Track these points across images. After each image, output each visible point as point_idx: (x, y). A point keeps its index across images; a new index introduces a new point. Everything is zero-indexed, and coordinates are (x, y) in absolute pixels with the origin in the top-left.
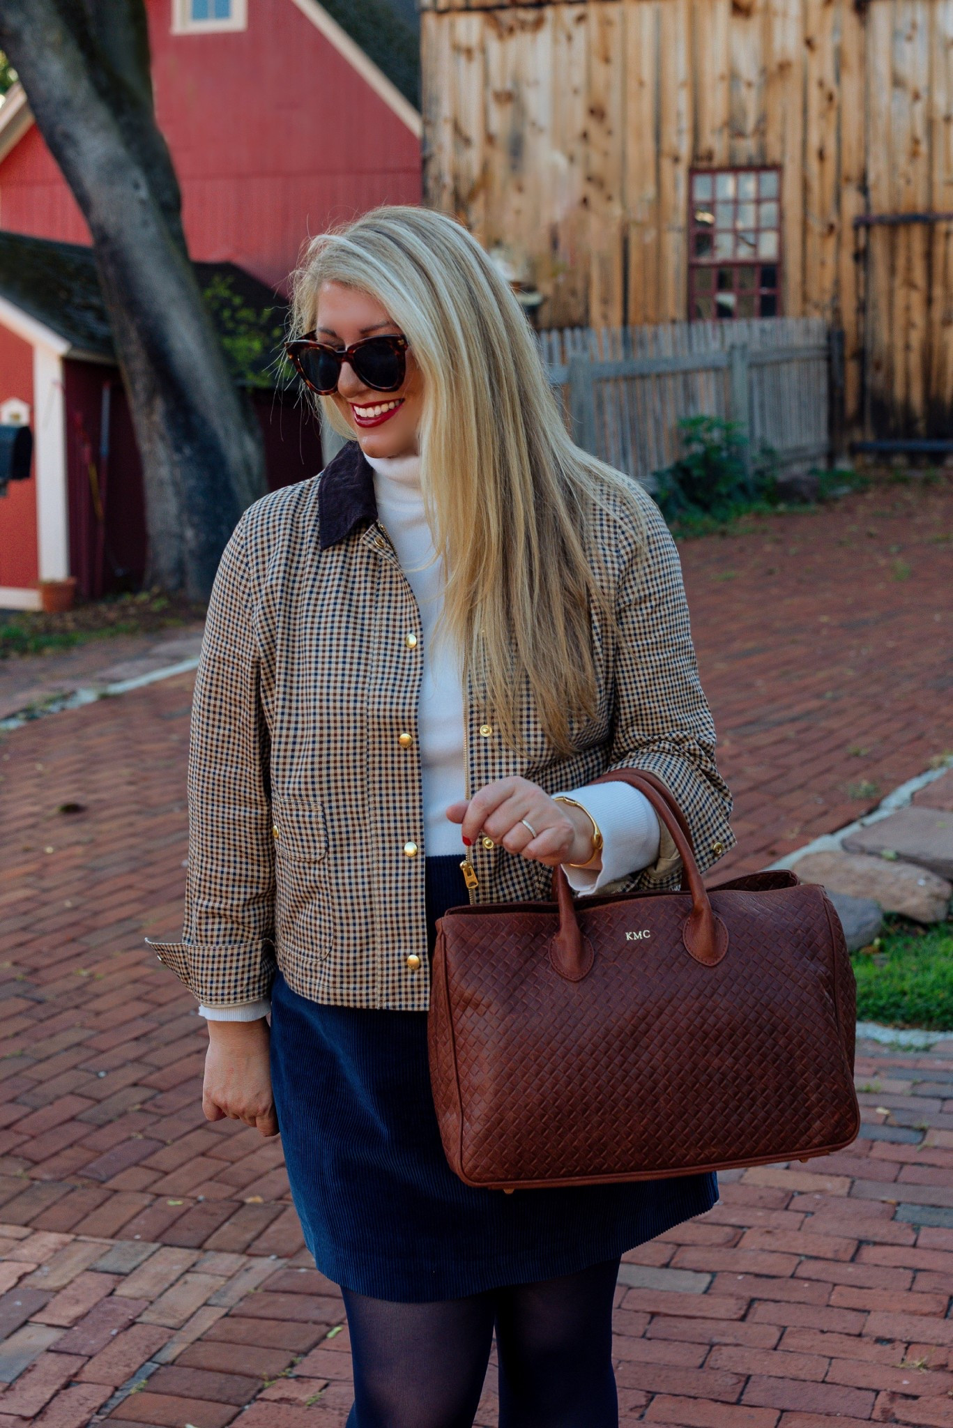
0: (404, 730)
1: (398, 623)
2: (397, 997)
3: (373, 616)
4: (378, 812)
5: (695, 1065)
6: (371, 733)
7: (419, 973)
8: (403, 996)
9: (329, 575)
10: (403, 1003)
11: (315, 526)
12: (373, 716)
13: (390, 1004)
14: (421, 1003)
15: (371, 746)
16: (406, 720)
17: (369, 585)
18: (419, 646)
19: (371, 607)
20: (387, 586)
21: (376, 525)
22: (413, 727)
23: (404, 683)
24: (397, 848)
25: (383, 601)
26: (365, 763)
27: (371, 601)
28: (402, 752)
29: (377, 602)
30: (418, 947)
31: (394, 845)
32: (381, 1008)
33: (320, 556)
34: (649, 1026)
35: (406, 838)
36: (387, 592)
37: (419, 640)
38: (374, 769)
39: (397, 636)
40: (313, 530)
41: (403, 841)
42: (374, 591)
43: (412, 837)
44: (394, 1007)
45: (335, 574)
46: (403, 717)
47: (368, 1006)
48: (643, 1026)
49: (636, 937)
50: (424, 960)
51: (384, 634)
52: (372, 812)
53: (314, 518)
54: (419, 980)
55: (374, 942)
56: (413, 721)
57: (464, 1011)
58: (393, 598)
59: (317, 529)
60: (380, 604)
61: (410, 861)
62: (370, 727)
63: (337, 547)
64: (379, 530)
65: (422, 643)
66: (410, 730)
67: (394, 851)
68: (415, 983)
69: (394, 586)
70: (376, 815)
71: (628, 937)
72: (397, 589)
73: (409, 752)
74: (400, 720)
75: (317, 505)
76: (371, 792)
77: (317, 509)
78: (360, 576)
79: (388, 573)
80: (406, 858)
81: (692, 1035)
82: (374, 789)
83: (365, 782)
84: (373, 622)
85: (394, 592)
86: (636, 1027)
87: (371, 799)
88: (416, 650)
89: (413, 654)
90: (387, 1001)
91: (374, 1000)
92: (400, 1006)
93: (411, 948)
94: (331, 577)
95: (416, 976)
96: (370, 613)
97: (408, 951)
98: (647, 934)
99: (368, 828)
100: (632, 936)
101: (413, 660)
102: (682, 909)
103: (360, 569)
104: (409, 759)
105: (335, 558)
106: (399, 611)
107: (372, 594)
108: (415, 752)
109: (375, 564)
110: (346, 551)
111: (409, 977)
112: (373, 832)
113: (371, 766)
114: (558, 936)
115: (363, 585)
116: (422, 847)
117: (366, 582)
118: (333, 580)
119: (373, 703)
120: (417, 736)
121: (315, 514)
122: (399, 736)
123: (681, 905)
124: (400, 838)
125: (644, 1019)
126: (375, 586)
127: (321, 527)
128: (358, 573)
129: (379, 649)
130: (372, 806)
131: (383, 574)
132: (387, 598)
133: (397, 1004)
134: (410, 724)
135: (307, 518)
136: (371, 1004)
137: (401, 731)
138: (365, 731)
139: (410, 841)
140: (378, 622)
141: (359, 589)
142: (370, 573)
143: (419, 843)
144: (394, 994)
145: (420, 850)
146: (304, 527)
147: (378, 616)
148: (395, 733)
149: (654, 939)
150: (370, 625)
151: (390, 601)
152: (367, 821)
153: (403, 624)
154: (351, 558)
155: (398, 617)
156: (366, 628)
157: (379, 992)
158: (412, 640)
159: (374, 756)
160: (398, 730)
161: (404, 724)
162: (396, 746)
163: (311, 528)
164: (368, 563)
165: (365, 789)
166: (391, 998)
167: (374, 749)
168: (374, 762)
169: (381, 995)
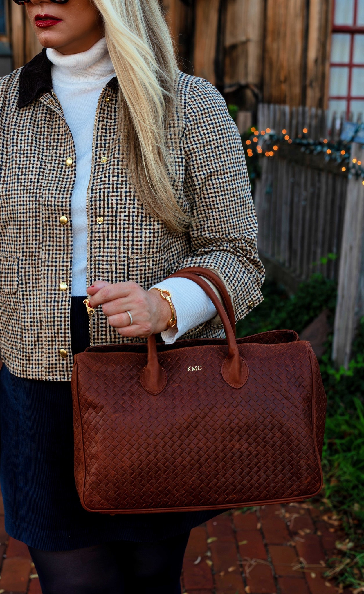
0: (63, 213)
1: (62, 152)
2: (55, 373)
3: (48, 147)
4: (46, 264)
5: (225, 447)
6: (44, 216)
7: (67, 360)
8: (58, 373)
9: (24, 123)
10: (58, 377)
11: (16, 96)
12: (45, 205)
13: (51, 377)
14: (67, 377)
15: (44, 224)
16: (64, 208)
17: (46, 129)
18: (74, 165)
19: (47, 142)
20: (57, 130)
21: (51, 94)
22: (68, 212)
23: (63, 186)
24: (55, 286)
25: (54, 139)
26: (41, 234)
27: (47, 138)
28: (62, 228)
29: (51, 139)
30: (65, 345)
31: (53, 284)
32: (46, 380)
33: (18, 113)
34: (198, 423)
35: (61, 280)
36: (57, 133)
37: (74, 160)
38: (46, 237)
39: (61, 159)
40: (15, 99)
41: (59, 282)
42: (49, 133)
43: (65, 280)
44: (53, 379)
45: (27, 122)
46: (62, 206)
47: (39, 379)
48: (194, 423)
49: (193, 369)
50: (69, 352)
51: (54, 158)
52: (43, 264)
53: (15, 91)
54: (67, 363)
55: (42, 341)
56: (68, 208)
57: (87, 410)
58: (60, 137)
59: (17, 98)
60: (52, 141)
61: (62, 294)
62: (44, 212)
63: (28, 108)
64: (52, 96)
65: (75, 162)
66: (66, 214)
67: (53, 288)
68: (65, 365)
69: (61, 130)
70: (45, 266)
71: (189, 369)
72: (62, 132)
73: (66, 228)
74: (60, 208)
75: (18, 84)
76: (44, 252)
77: (18, 86)
78: (41, 124)
79: (58, 123)
80: (61, 292)
81: (224, 429)
82: (46, 249)
83: (41, 246)
84: (48, 151)
85: (60, 133)
86: (190, 424)
87: (43, 256)
88: (72, 167)
89: (70, 169)
90: (49, 376)
91: (42, 375)
92: (57, 379)
93: (62, 345)
94: (25, 125)
95: (65, 362)
96: (47, 146)
97: (60, 347)
98: (200, 368)
99: (40, 273)
100: (191, 369)
101: (70, 173)
102: (222, 354)
103: (41, 120)
104: (66, 232)
105: (27, 114)
106: (63, 144)
107: (48, 135)
108: (69, 228)
109: (50, 118)
110: (33, 110)
111: (61, 362)
112: (42, 276)
113: (44, 236)
114: (146, 367)
115: (43, 130)
116: (70, 285)
117: (44, 127)
118: (26, 126)
119: (45, 198)
120: (70, 218)
121: (17, 89)
122: (59, 217)
123: (221, 351)
124: (57, 280)
125: (195, 419)
126: (50, 130)
127: (19, 97)
128: (40, 123)
129: (51, 167)
130: (43, 260)
131: (54, 123)
132: (56, 137)
133: (55, 377)
134: (66, 210)
135: (12, 91)
136: (40, 377)
137: (61, 215)
138: (41, 214)
139: (63, 281)
140: (51, 151)
141: (41, 132)
142: (47, 122)
143: (69, 283)
144: (52, 372)
145: (69, 287)
146: (9, 97)
147: (51, 148)
148: (57, 216)
149: (204, 370)
150: (46, 153)
151: (58, 139)
152: (40, 269)
153: (65, 152)
154: (36, 114)
155: (62, 148)
156: (45, 154)
157: (45, 370)
158: (69, 161)
159: (46, 229)
160: (59, 214)
161: (62, 210)
162: (58, 224)
163: (13, 97)
164: (46, 117)
165: (41, 250)
166: (51, 374)
167: (46, 225)
168: (46, 233)
169: (46, 372)
